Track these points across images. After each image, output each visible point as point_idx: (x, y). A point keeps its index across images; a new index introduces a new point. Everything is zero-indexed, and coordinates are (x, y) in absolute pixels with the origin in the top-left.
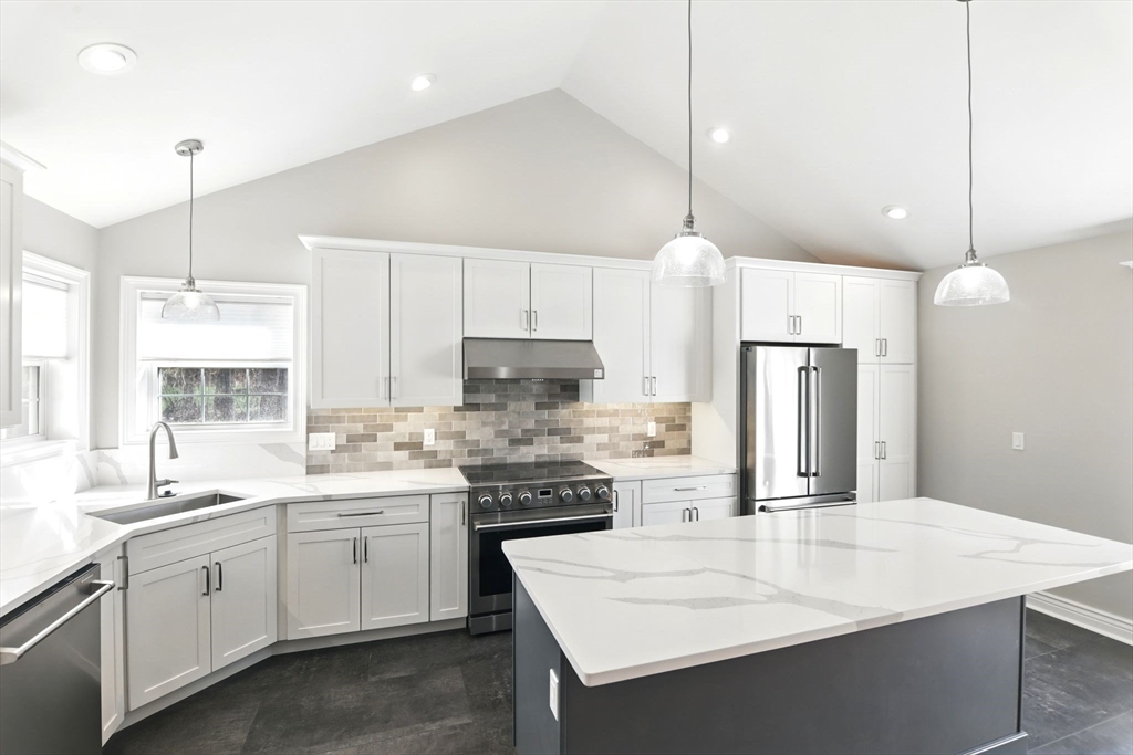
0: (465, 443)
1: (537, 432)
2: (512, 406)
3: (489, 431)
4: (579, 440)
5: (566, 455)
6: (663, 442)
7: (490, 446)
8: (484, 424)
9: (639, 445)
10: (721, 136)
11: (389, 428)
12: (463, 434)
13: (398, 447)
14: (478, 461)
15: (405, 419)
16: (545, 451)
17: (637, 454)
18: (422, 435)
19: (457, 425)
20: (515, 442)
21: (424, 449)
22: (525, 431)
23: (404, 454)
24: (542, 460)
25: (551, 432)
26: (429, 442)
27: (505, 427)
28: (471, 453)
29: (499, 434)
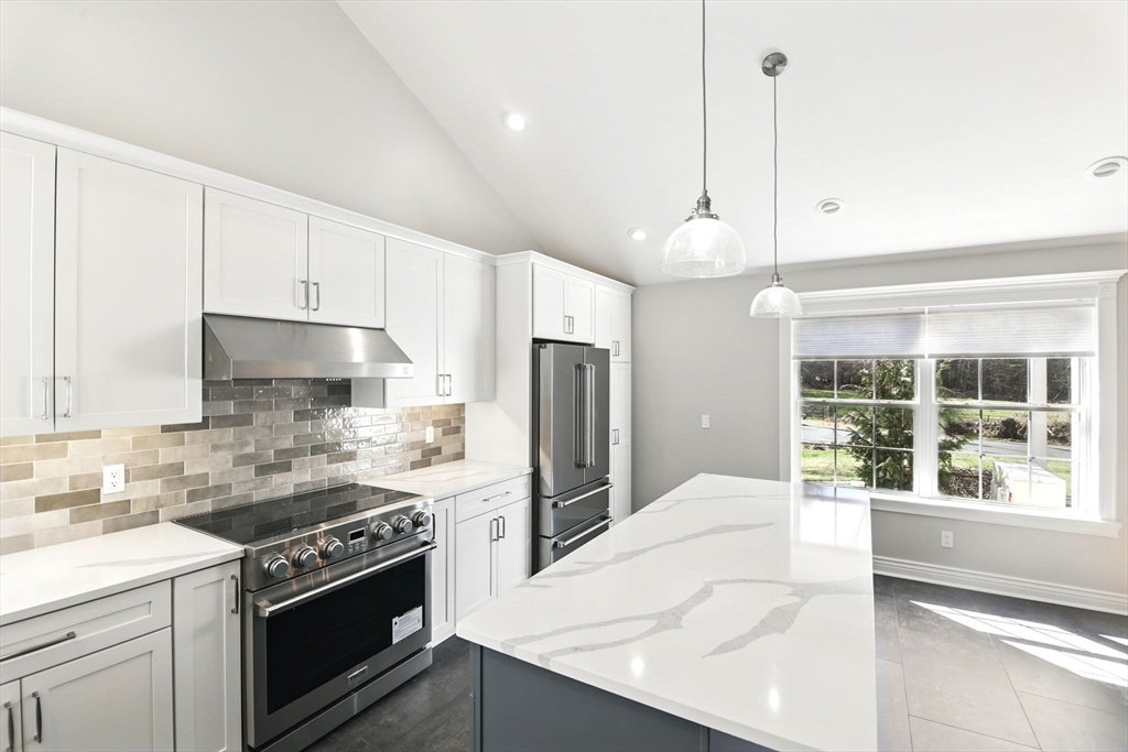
0: (184, 481)
1: (297, 452)
2: (260, 418)
3: (226, 457)
4: (351, 456)
5: (334, 479)
6: (440, 448)
7: (226, 481)
8: (216, 448)
9: (417, 455)
10: (516, 122)
11: (27, 472)
12: (180, 468)
13: (44, 504)
14: (207, 506)
15: (63, 452)
16: (308, 478)
17: (414, 466)
18: (99, 478)
19: (167, 454)
20: (264, 470)
21: (103, 501)
22: (279, 453)
23: (60, 516)
24: (303, 490)
25: (316, 450)
26: (113, 486)
27: (250, 449)
28: (192, 496)
29: (241, 460)
